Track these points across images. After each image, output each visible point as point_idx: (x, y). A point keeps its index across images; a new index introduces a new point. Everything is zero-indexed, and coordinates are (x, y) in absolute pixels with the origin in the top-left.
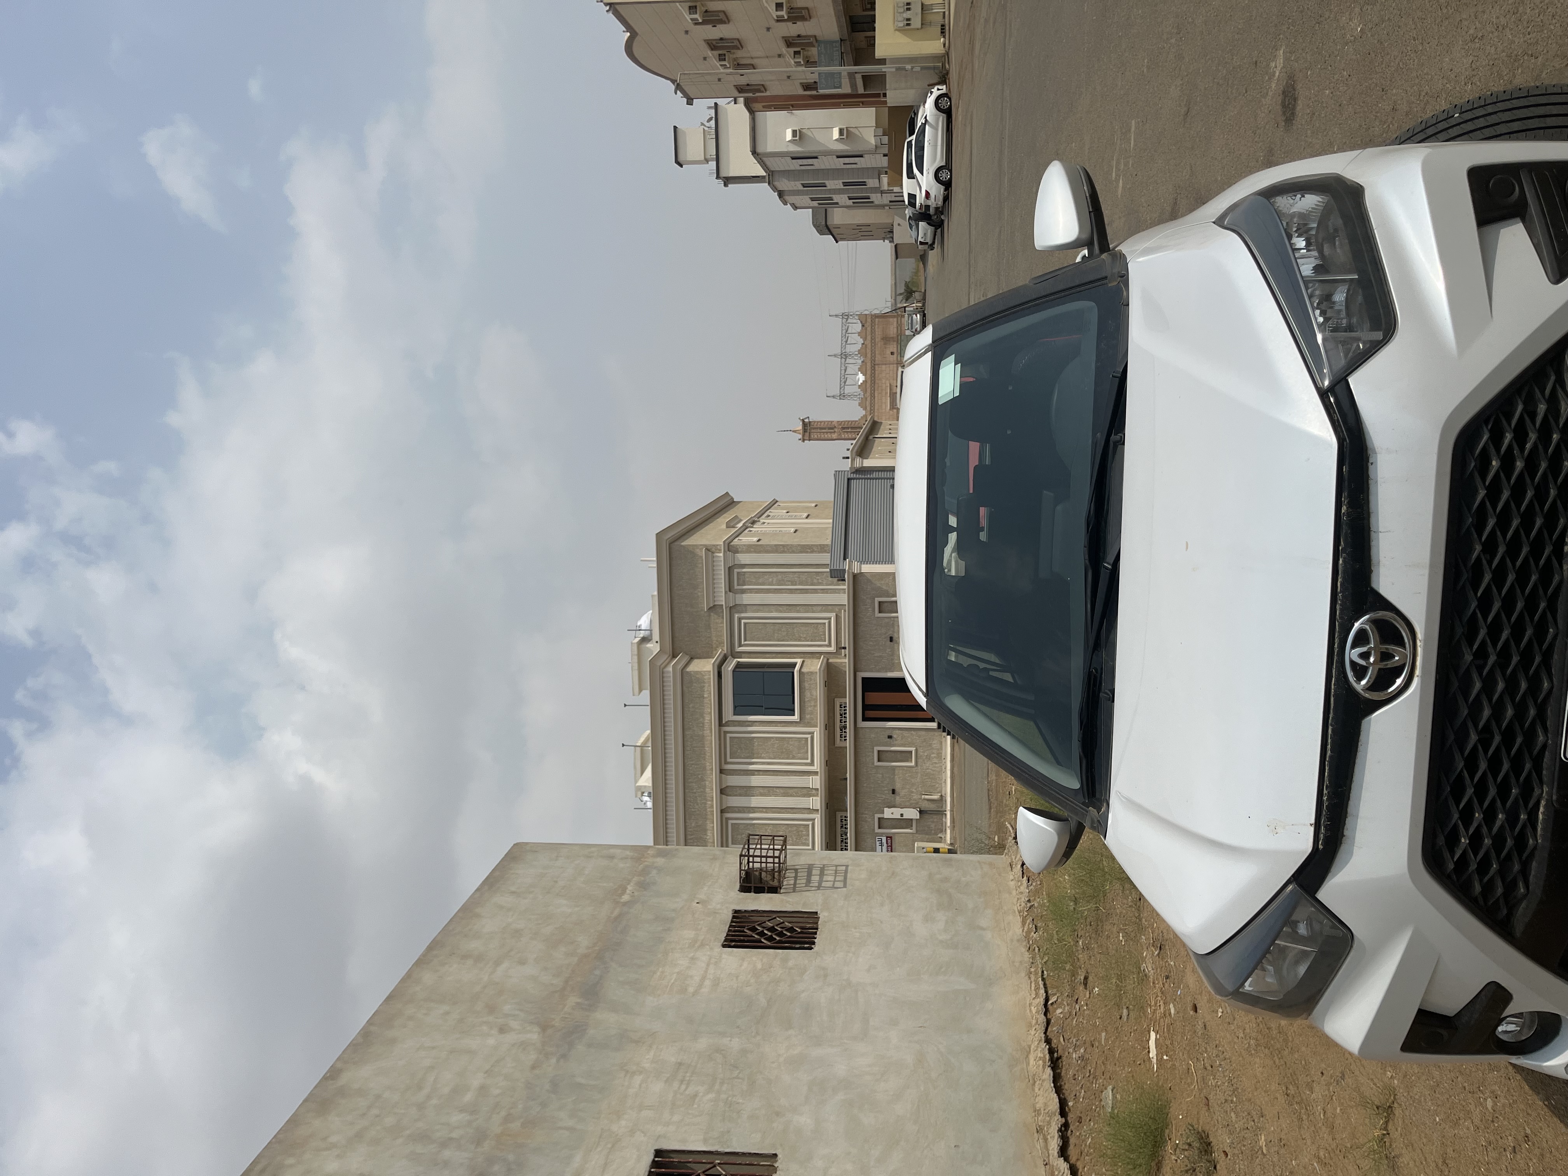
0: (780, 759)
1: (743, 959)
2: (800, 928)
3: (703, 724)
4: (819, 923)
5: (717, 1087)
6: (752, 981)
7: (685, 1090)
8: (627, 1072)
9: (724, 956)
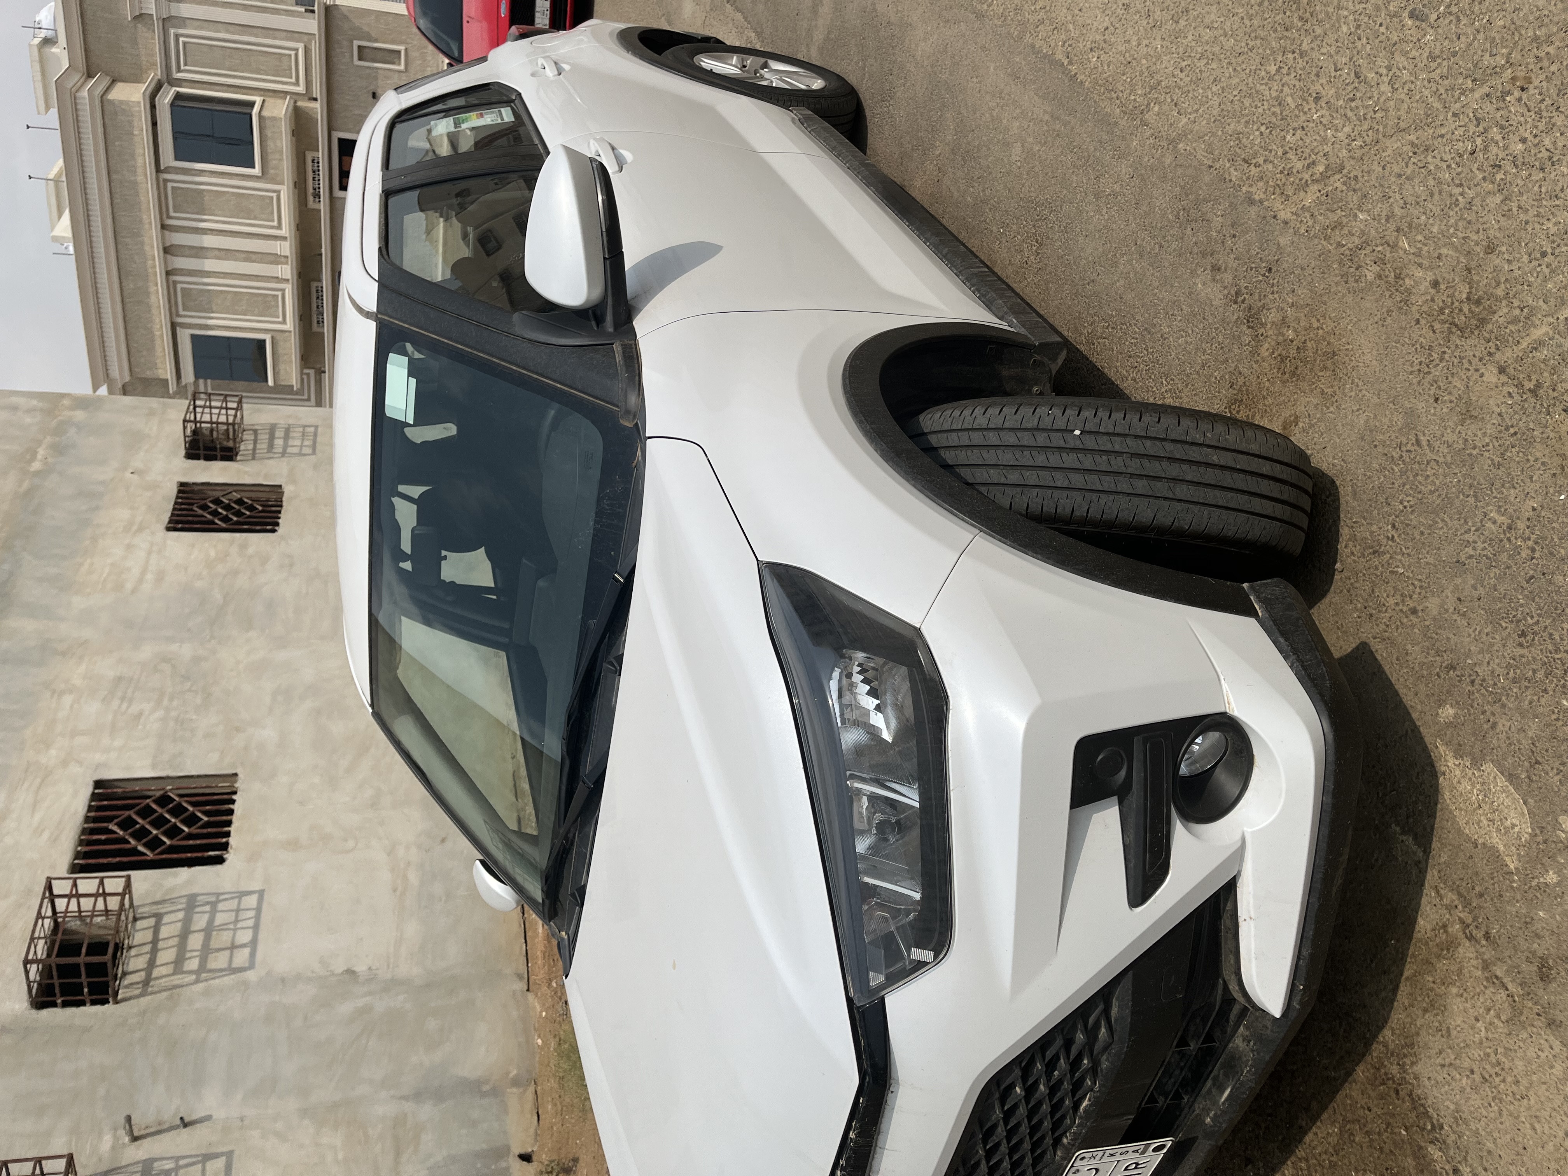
0: (238, 218)
1: (193, 546)
2: (261, 505)
3: (135, 167)
4: (284, 499)
5: (166, 702)
6: (205, 573)
7: (128, 707)
8: (54, 692)
9: (168, 542)
